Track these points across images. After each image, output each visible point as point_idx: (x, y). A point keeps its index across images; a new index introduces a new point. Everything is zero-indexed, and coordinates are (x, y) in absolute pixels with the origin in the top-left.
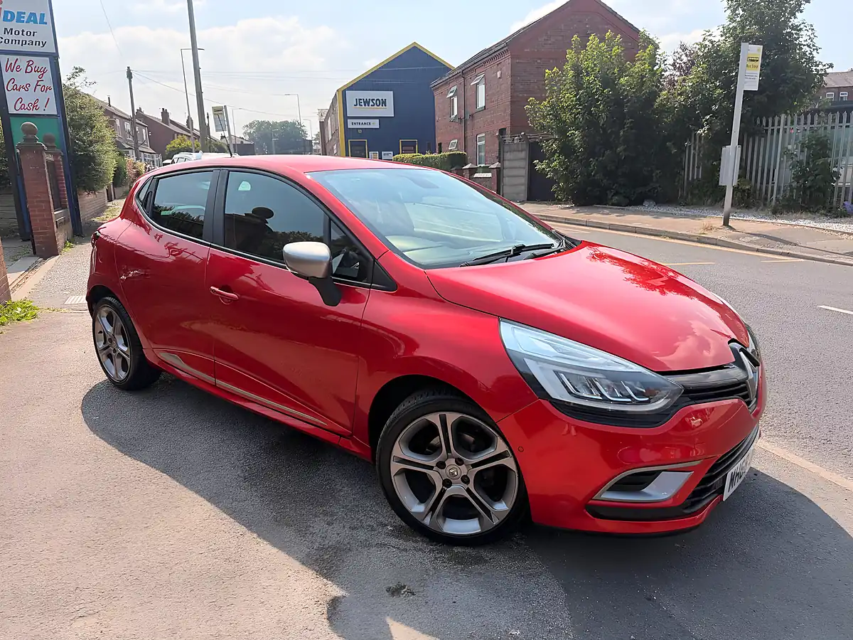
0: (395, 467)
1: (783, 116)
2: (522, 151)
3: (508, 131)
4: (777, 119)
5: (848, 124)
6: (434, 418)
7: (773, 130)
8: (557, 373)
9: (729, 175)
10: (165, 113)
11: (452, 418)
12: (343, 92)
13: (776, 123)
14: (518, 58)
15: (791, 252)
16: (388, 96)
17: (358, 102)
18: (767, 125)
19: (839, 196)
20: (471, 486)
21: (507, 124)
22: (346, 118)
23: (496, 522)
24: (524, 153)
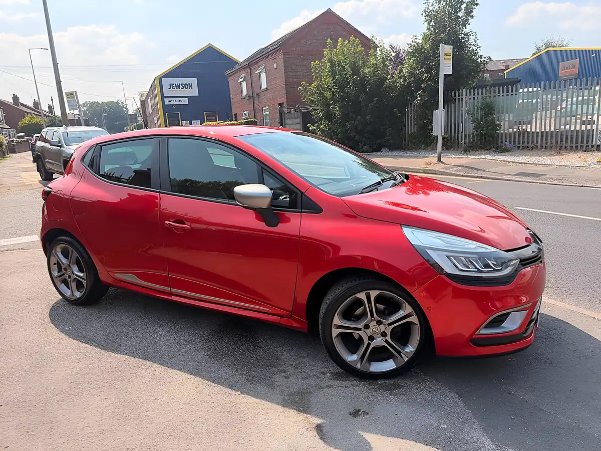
0: (335, 332)
1: (464, 90)
2: (297, 118)
3: (285, 104)
4: (461, 91)
5: (512, 93)
6: (362, 296)
7: (459, 99)
8: (448, 257)
9: (438, 129)
10: (15, 98)
11: (374, 294)
12: (160, 79)
13: (460, 95)
14: (287, 55)
15: (483, 176)
16: (194, 81)
17: (171, 86)
18: (455, 96)
19: (502, 139)
20: (388, 338)
21: (284, 100)
22: (163, 98)
23: (406, 359)
24: (299, 119)
